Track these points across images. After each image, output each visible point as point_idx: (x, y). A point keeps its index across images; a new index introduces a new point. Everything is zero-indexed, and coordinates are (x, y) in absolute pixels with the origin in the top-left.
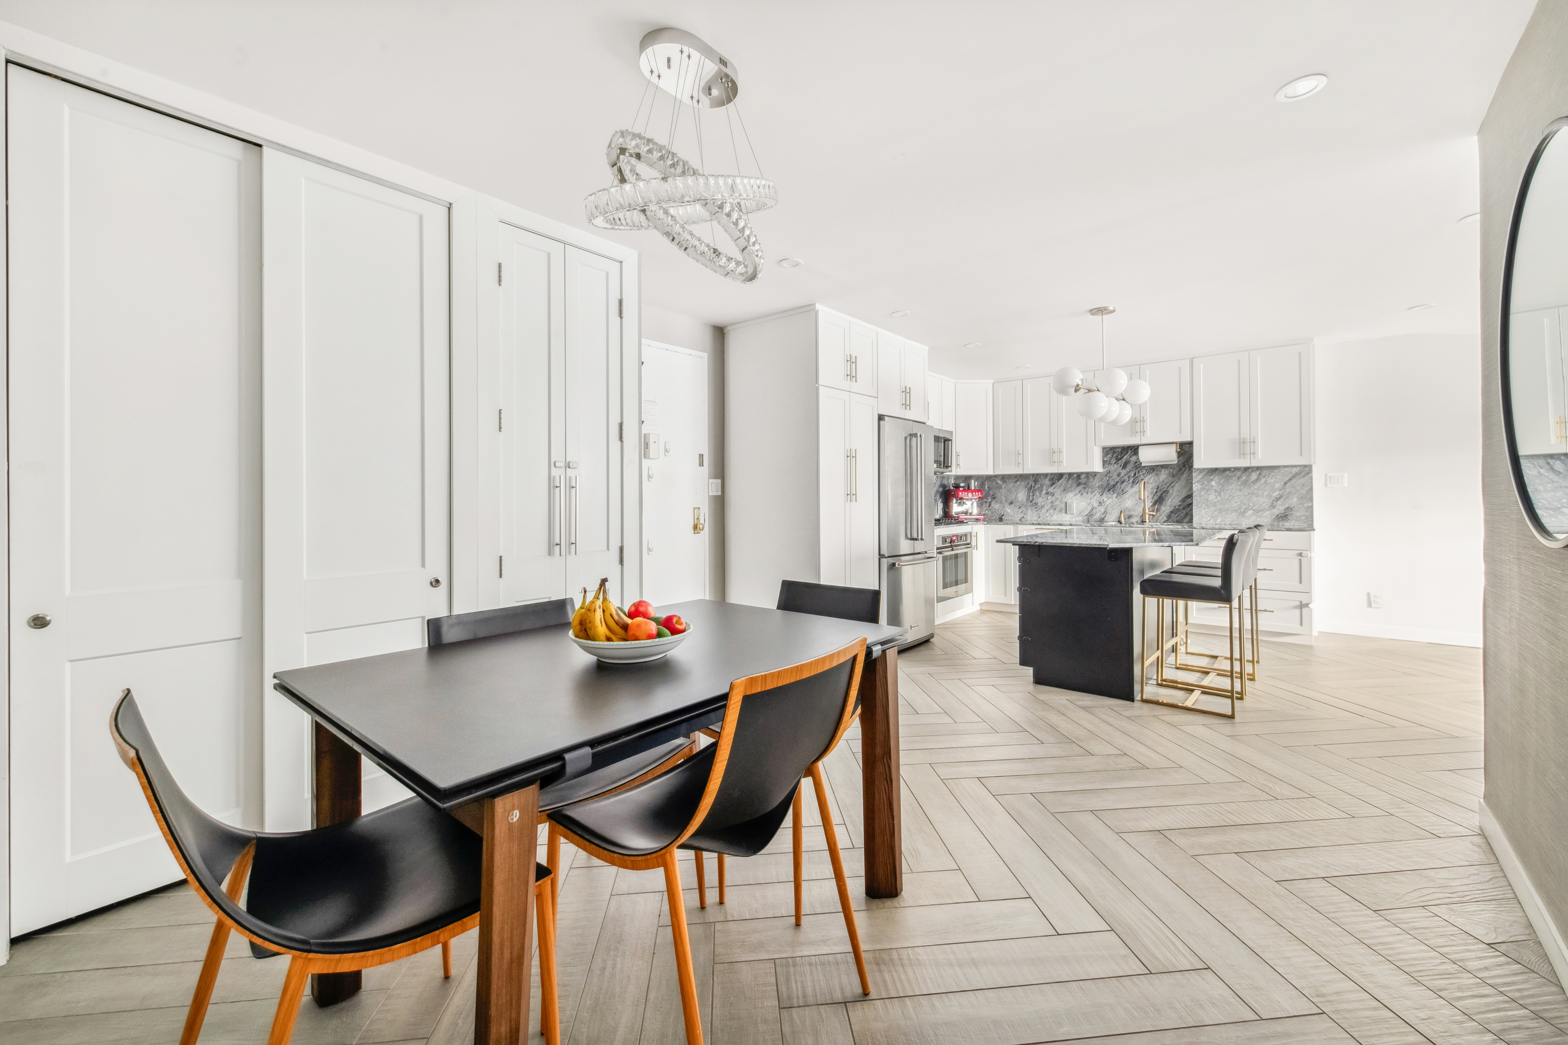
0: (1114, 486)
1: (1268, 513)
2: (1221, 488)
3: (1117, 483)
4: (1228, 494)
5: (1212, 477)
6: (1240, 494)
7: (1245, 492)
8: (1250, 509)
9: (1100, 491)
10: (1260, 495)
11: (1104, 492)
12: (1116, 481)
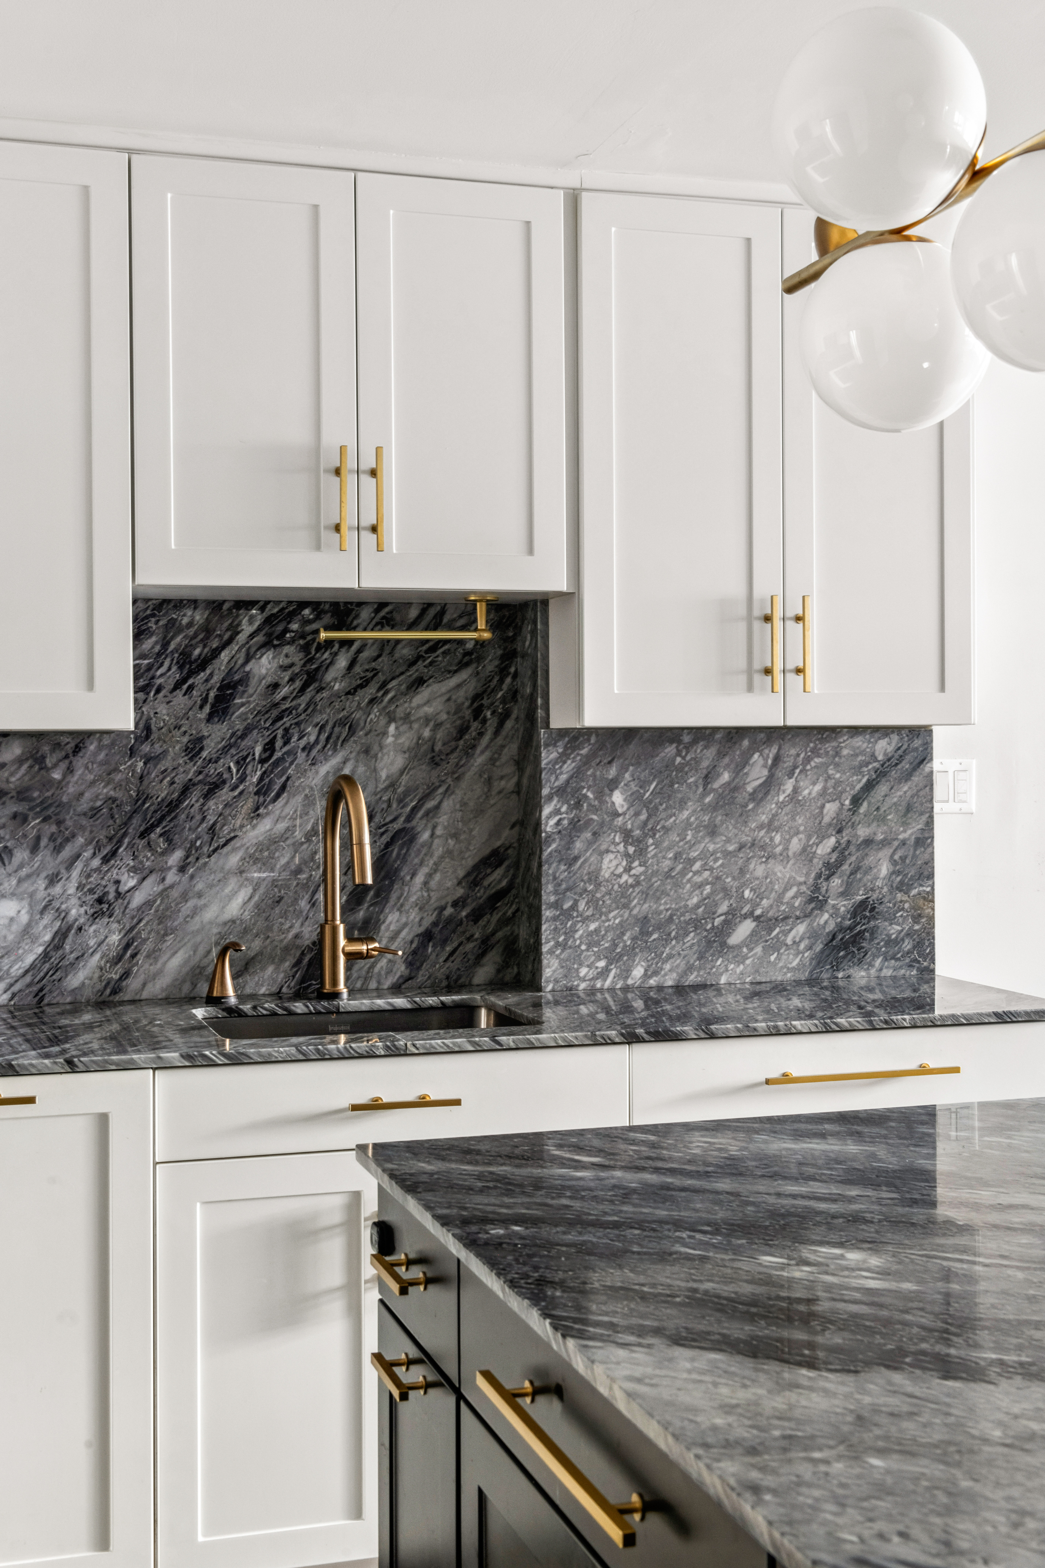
0: (173, 806)
1: (801, 928)
2: (645, 823)
3: (186, 790)
4: (669, 849)
5: (613, 772)
6: (711, 847)
7: (728, 841)
8: (745, 917)
9: (102, 836)
10: (778, 850)
11: (120, 842)
12: (181, 779)
